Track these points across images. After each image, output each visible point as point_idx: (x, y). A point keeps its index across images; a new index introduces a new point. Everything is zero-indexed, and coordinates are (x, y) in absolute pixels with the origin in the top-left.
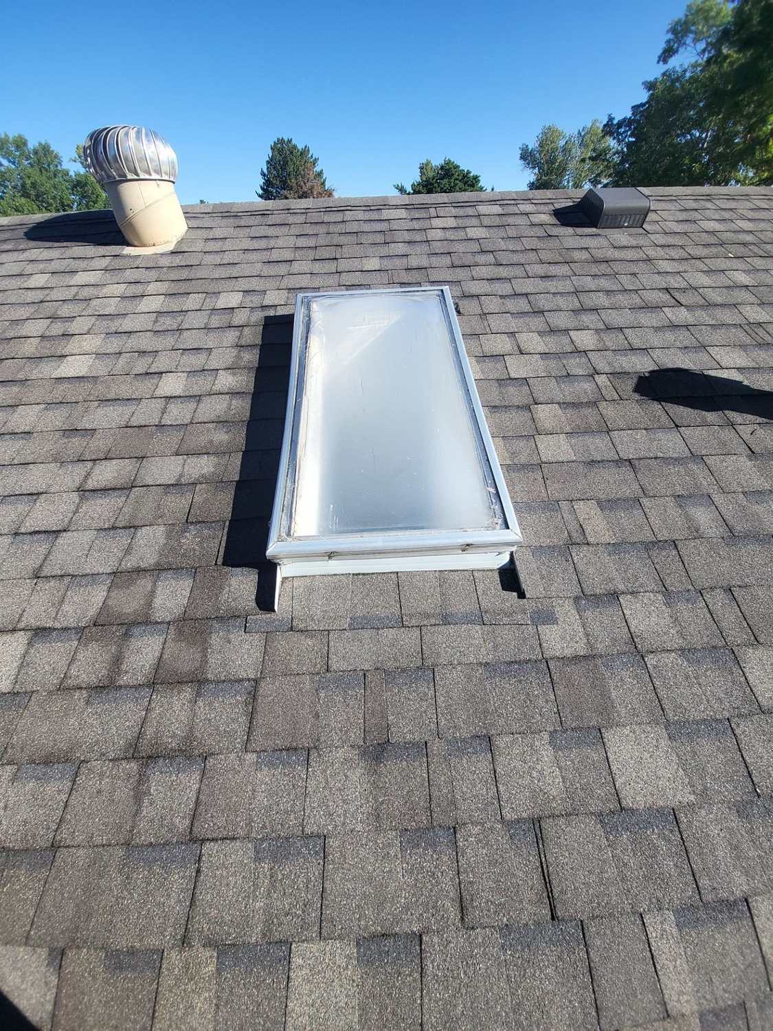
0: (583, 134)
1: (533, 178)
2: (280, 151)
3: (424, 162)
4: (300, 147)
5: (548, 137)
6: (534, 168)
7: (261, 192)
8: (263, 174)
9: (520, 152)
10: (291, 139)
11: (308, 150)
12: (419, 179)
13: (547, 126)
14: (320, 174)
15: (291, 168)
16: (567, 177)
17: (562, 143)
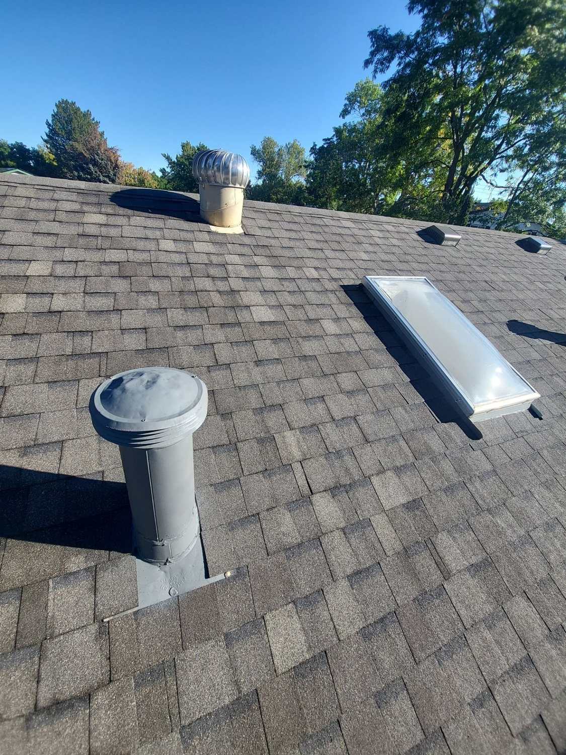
0: (288, 146)
1: (260, 168)
2: (65, 110)
3: (185, 142)
4: (83, 109)
5: (268, 144)
6: (260, 162)
7: (46, 138)
8: (48, 123)
9: (251, 149)
10: (75, 102)
11: (90, 114)
12: (181, 153)
13: (267, 137)
14: (102, 134)
15: (75, 124)
16: (281, 171)
17: (276, 150)
